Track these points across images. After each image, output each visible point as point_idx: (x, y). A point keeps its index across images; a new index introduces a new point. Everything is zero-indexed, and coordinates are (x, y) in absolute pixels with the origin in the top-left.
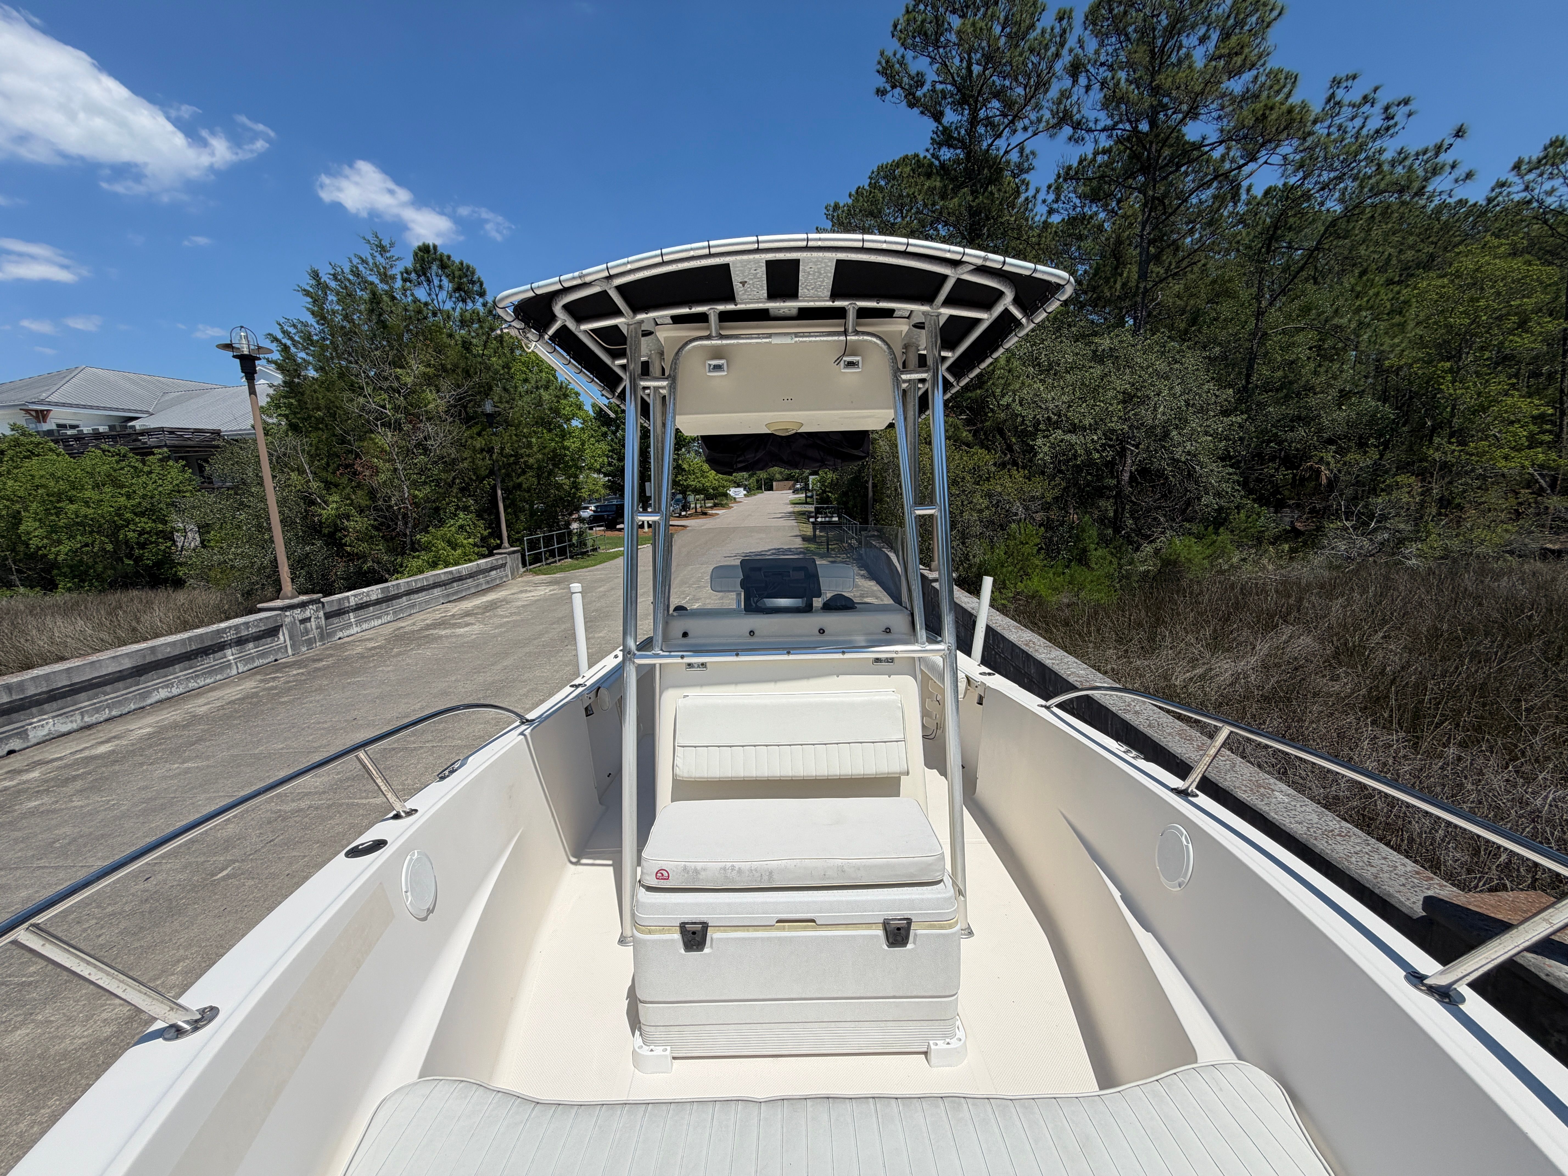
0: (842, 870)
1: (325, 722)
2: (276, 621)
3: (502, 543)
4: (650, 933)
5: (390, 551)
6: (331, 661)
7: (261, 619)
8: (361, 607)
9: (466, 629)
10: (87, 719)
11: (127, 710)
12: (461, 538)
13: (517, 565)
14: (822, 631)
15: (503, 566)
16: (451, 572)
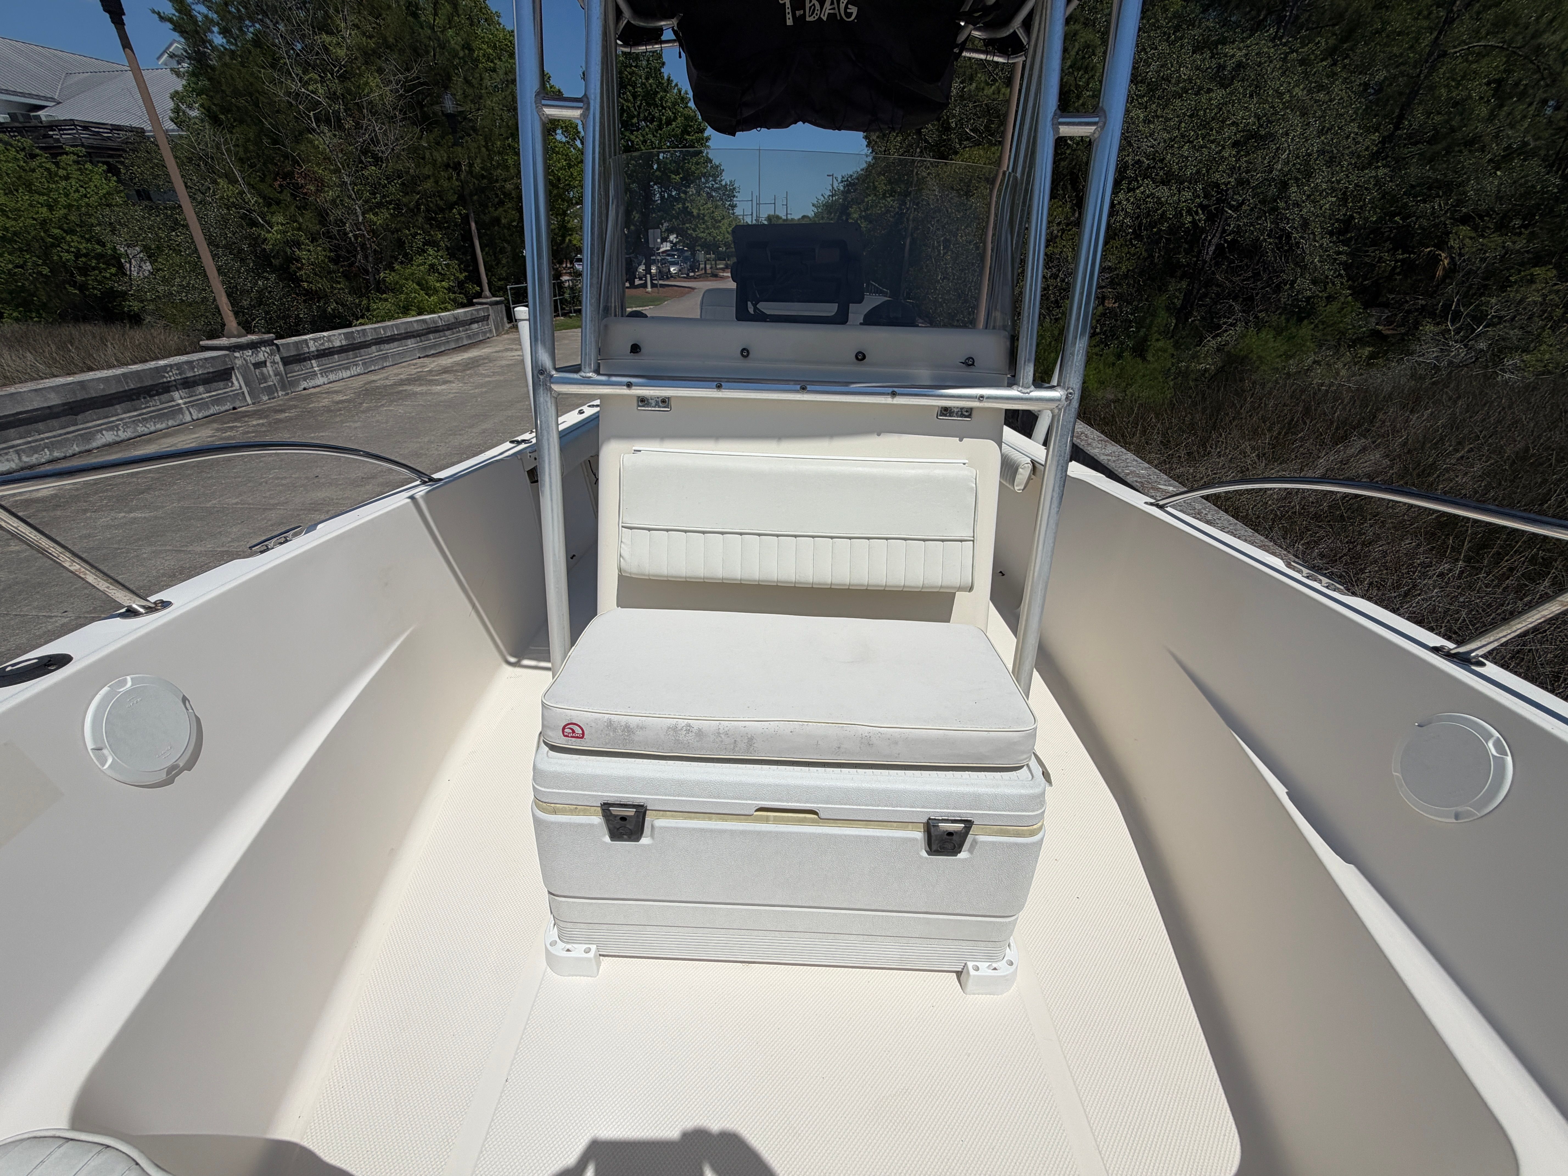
0: (867, 742)
1: (286, 478)
2: (225, 362)
3: (482, 290)
4: (555, 812)
5: (353, 291)
6: (293, 413)
7: (206, 359)
8: (323, 354)
9: (443, 387)
10: (25, 459)
11: (70, 452)
12: (432, 280)
13: (502, 319)
14: (861, 357)
15: (486, 318)
16: (424, 321)
